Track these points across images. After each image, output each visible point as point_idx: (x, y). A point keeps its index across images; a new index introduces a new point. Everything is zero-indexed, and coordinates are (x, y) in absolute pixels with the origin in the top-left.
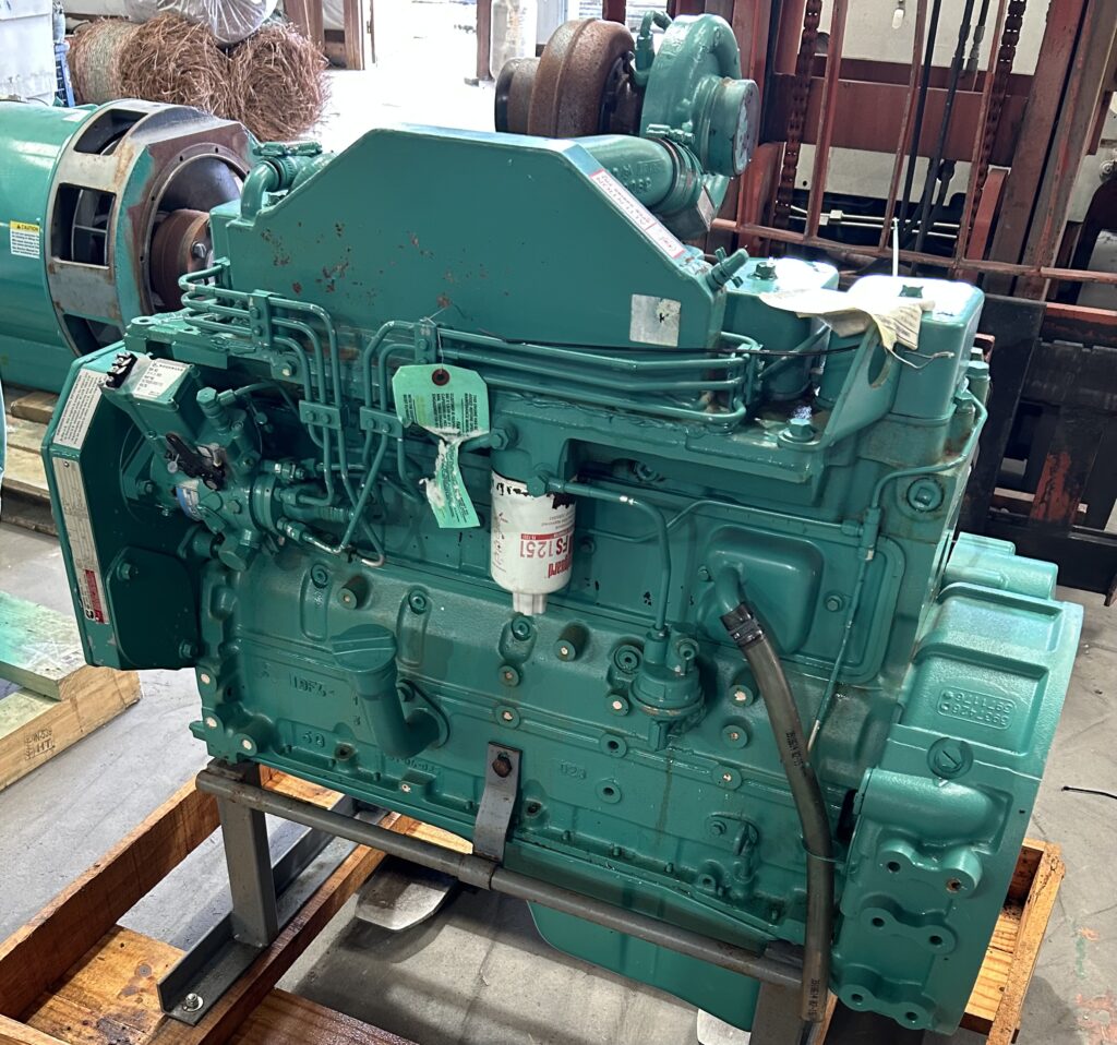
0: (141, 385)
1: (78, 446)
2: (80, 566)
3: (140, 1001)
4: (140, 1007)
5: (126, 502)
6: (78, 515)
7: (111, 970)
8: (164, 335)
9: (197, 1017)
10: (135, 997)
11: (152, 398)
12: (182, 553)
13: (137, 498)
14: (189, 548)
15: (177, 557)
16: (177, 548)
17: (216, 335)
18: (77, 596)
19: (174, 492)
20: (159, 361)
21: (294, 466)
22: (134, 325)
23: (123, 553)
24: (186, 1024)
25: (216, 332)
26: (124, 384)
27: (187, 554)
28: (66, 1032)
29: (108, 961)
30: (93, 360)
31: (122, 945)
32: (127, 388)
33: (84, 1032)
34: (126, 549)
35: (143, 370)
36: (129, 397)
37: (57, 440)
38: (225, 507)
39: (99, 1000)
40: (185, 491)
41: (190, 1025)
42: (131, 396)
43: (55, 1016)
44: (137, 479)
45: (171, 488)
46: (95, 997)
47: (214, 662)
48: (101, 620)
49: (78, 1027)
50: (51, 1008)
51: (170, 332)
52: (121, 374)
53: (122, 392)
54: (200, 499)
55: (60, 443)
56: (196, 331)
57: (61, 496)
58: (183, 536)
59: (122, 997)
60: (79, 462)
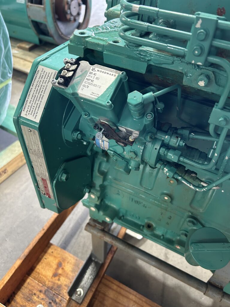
0: (84, 86)
1: (38, 120)
2: (39, 176)
3: (59, 280)
4: (59, 283)
6: (38, 156)
7: (49, 264)
8: (98, 45)
9: (81, 300)
10: (57, 278)
11: (93, 98)
12: (89, 153)
13: (72, 141)
14: (92, 150)
15: (86, 156)
17: (141, 48)
18: (37, 187)
19: (94, 139)
20: (97, 67)
21: (179, 139)
22: (75, 36)
23: (62, 167)
24: (78, 303)
25: (140, 46)
26: (71, 84)
27: (91, 153)
28: (34, 296)
29: (48, 260)
30: (46, 58)
31: (52, 252)
32: (73, 88)
33: (40, 296)
34: (63, 164)
35: (85, 73)
36: (75, 95)
37: (23, 115)
39: (45, 279)
40: (100, 140)
41: (79, 304)
42: (77, 94)
43: (30, 288)
44: (72, 132)
45: (92, 136)
46: (44, 277)
47: (97, 191)
48: (49, 197)
49: (38, 293)
50: (28, 283)
51: (101, 43)
52: (69, 77)
53: (69, 90)
54: (109, 147)
55: (25, 116)
56: (122, 43)
57: (27, 145)
59: (53, 278)
60: (38, 130)
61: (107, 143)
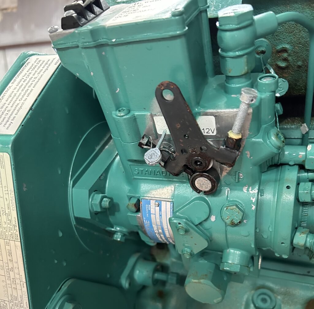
5: (74, 223)
12: (125, 283)
13: (89, 217)
14: (131, 277)
15: (120, 287)
16: (119, 278)
19: (138, 206)
23: (64, 288)
27: (130, 284)
34: (69, 283)
38: (213, 218)
40: (153, 202)
44: (90, 192)
45: (134, 201)
58: (126, 264)
60: (10, 153)
61: (169, 204)
